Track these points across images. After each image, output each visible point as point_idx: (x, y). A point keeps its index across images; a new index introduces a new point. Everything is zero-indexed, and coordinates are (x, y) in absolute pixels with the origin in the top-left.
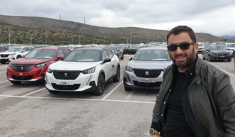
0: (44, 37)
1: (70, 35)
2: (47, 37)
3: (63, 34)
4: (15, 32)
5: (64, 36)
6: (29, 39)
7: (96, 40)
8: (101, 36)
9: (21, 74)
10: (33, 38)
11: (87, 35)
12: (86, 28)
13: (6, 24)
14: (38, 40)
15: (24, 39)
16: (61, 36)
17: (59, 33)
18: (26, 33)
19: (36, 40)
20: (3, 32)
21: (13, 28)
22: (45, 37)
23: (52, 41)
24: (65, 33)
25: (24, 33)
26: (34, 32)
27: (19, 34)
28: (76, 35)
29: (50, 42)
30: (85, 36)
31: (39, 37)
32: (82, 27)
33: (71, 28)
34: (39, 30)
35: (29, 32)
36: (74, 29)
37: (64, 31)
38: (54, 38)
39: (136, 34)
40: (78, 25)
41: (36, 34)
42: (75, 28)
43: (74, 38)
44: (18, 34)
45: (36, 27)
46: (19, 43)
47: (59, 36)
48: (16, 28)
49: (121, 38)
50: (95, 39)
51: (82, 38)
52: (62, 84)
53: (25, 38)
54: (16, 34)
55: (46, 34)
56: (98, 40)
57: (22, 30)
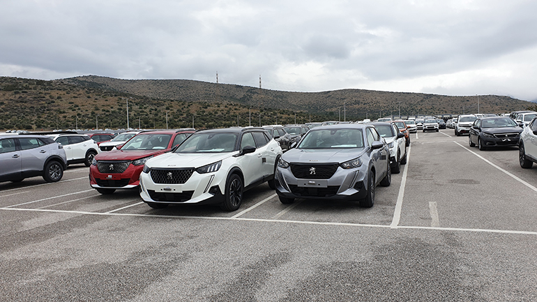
0: (189, 115)
1: (236, 109)
2: (195, 114)
3: (222, 108)
4: (140, 108)
5: (225, 112)
6: (164, 118)
7: (281, 118)
8: (291, 110)
9: (110, 176)
10: (171, 117)
11: (265, 109)
12: (263, 96)
13: (125, 95)
14: (180, 120)
15: (156, 120)
16: (219, 112)
17: (215, 108)
18: (158, 109)
19: (176, 120)
20: (121, 109)
21: (137, 101)
22: (192, 115)
23: (203, 121)
24: (226, 107)
25: (156, 110)
26: (172, 107)
27: (147, 110)
28: (245, 110)
29: (200, 124)
30: (262, 111)
31: (182, 115)
32: (256, 95)
33: (238, 98)
34: (180, 104)
35: (164, 107)
36: (242, 100)
37: (225, 102)
38: (207, 115)
39: (358, 103)
40: (249, 91)
41: (175, 111)
42: (245, 97)
43: (242, 115)
44: (145, 110)
45: (177, 97)
46: (147, 128)
47: (216, 113)
48: (143, 101)
49: (328, 110)
50: (279, 115)
51: (256, 114)
52: (163, 191)
53: (157, 117)
54: (141, 112)
55: (194, 110)
56: (284, 116)
57: (152, 104)
